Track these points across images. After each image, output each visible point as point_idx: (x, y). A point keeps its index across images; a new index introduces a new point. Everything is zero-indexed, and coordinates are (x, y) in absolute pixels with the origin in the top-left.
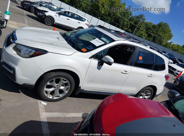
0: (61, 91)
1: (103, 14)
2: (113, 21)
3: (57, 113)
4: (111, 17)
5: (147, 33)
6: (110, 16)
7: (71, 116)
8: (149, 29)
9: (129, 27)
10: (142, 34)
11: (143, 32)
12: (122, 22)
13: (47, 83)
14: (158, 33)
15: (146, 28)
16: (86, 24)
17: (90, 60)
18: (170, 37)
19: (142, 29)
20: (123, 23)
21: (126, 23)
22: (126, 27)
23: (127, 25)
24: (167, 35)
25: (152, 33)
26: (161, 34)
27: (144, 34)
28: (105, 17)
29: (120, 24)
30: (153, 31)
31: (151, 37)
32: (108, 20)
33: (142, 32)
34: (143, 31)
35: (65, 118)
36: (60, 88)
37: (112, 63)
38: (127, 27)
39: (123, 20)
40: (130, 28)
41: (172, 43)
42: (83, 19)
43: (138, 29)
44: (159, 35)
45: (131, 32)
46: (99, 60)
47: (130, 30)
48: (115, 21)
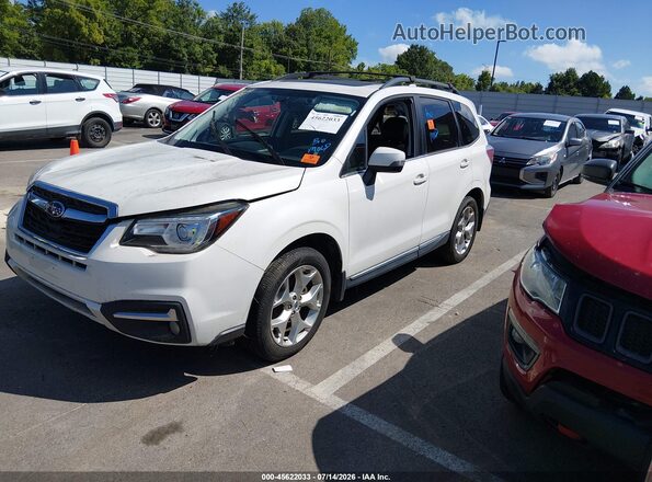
0: (305, 311)
1: (103, 45)
2: (150, 57)
3: (340, 371)
4: (135, 47)
5: (280, 61)
6: (131, 44)
7: (373, 362)
8: (280, 45)
9: (215, 62)
10: (268, 70)
11: (267, 61)
12: (184, 51)
13: (272, 301)
14: (312, 48)
15: (268, 44)
16: (107, 95)
17: (343, 180)
18: (351, 48)
19: (257, 52)
20: (190, 54)
21: (198, 49)
22: (205, 65)
23: (205, 53)
24: (339, 46)
25: (295, 54)
26: (323, 49)
27: (273, 69)
28: (113, 52)
29: (179, 59)
30: (294, 48)
31: (300, 69)
32: (133, 59)
33: (264, 63)
34: (264, 58)
35: (370, 371)
36: (302, 301)
37: (403, 162)
38: (210, 61)
39: (183, 43)
40: (221, 61)
41: (363, 65)
42: (84, 83)
43: (248, 54)
44: (319, 55)
45: (230, 73)
46: (359, 171)
47: (222, 69)
48: (157, 53)
